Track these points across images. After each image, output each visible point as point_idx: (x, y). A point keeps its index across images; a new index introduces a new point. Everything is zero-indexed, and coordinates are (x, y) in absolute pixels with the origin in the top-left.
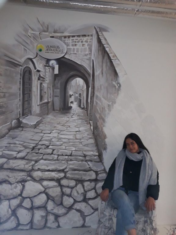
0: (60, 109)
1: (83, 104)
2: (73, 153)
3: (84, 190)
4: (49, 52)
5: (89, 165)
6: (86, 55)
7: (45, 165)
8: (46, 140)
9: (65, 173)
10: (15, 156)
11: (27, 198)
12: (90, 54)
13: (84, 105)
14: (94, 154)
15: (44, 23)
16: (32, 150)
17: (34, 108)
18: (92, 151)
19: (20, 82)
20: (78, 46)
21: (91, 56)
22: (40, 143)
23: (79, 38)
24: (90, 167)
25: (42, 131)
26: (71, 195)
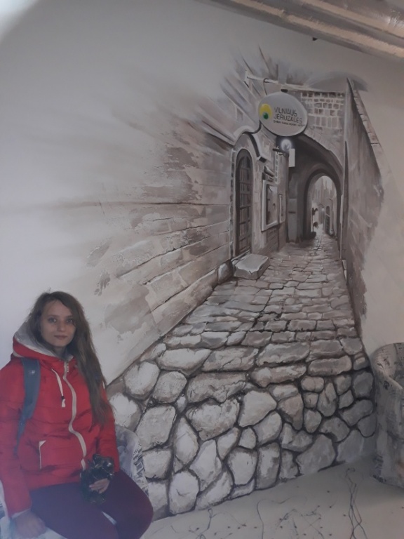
0: (297, 238)
1: (333, 227)
2: (318, 325)
3: (337, 394)
4: (279, 122)
5: (342, 345)
6: (336, 132)
7: (275, 354)
8: (277, 303)
9: (307, 365)
10: (224, 341)
11: (246, 428)
12: (342, 130)
13: (333, 230)
14: (349, 323)
15: (270, 60)
16: (253, 326)
17: (256, 238)
18: (346, 317)
19: (232, 181)
20: (324, 112)
21: (343, 134)
22: (267, 309)
23: (326, 99)
24: (343, 349)
25: (269, 285)
26: (317, 406)
